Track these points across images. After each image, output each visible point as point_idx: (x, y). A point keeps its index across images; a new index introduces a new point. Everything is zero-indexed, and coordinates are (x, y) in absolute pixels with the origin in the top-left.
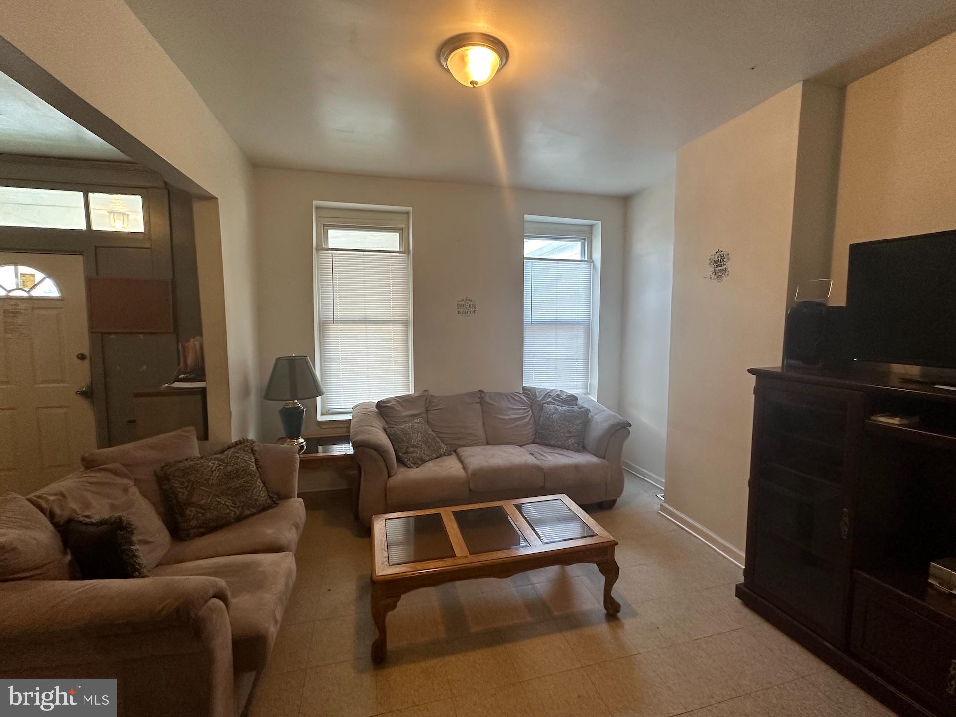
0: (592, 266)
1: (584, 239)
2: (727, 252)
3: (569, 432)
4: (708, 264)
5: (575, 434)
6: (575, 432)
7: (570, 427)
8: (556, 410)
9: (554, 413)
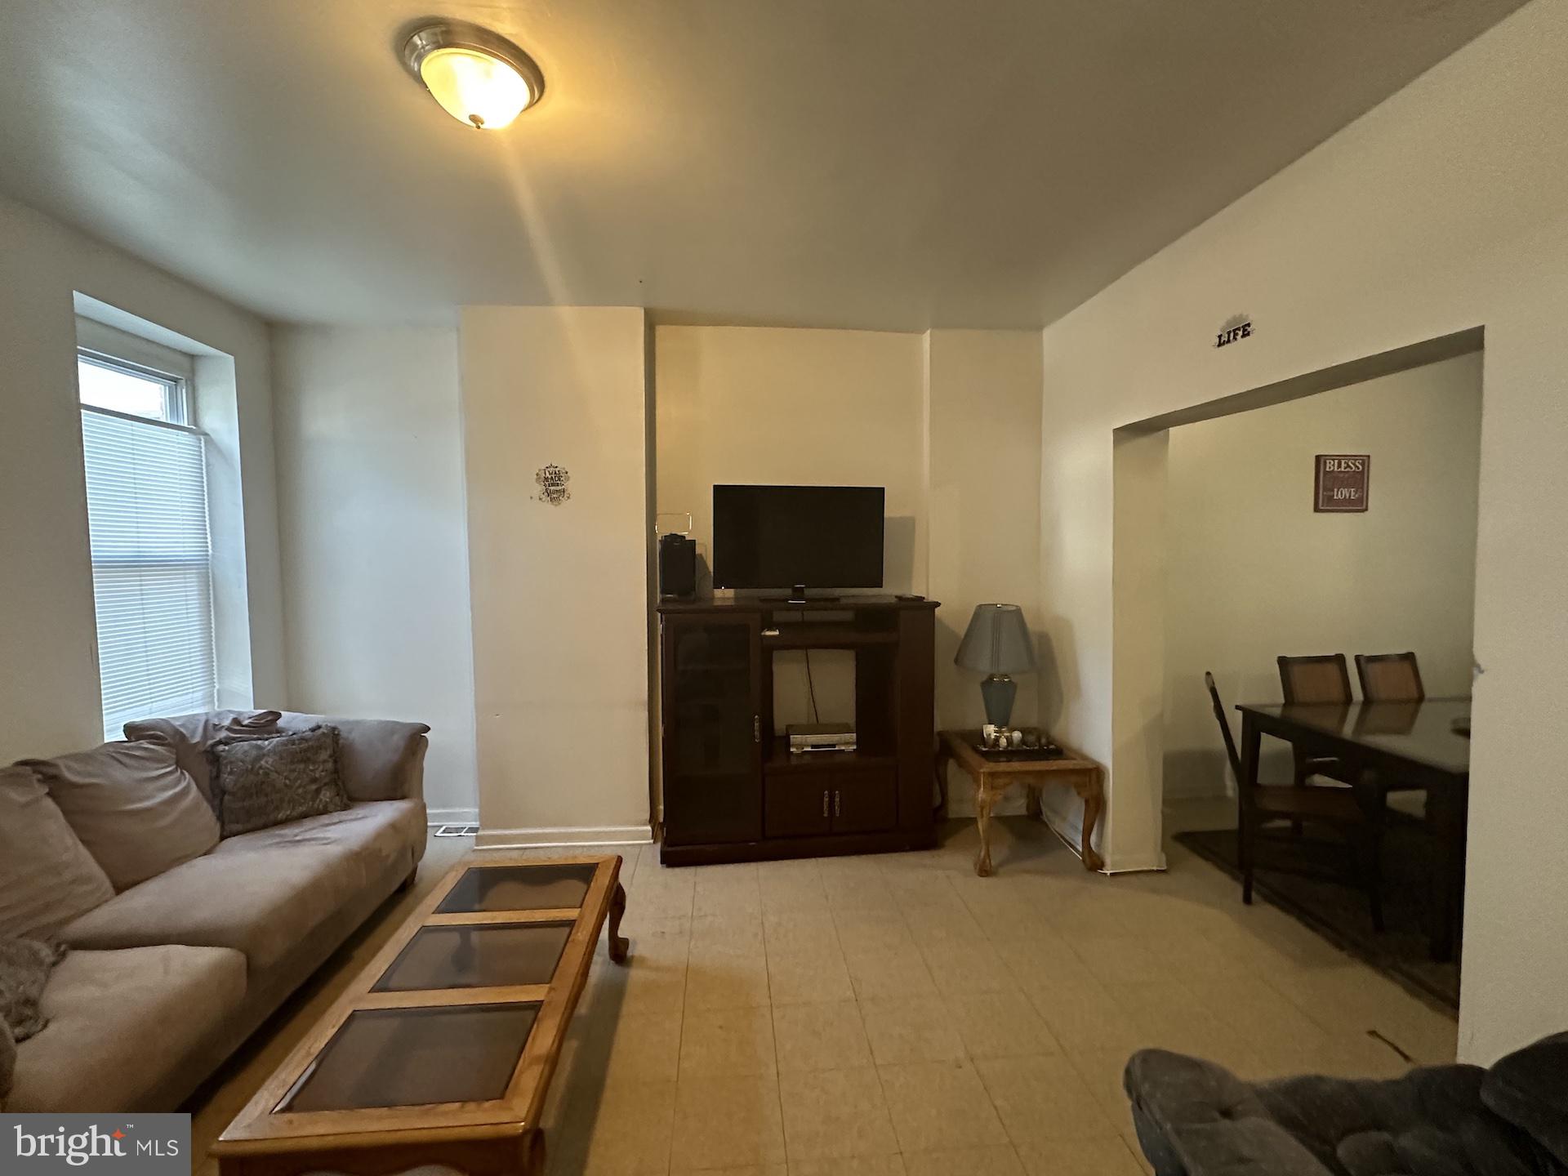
0: (203, 442)
1: (176, 380)
2: (564, 469)
3: (314, 780)
4: (534, 480)
5: (327, 780)
6: (326, 776)
7: (312, 771)
8: (260, 748)
9: (258, 758)
